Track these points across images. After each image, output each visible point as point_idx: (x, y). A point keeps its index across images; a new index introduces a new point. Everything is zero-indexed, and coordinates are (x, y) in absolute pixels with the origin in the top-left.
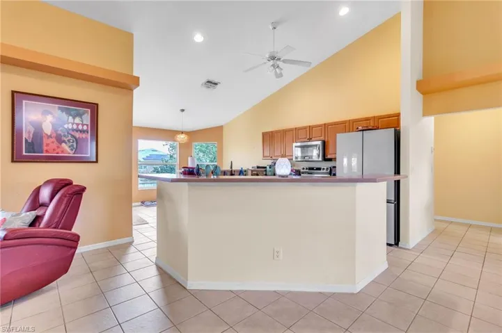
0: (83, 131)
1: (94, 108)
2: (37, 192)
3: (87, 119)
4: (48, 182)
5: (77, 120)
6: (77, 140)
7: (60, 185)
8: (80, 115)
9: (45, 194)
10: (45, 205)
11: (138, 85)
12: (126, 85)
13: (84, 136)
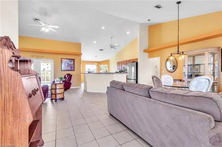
0: (72, 65)
1: (74, 60)
2: (65, 76)
3: (73, 62)
4: (67, 74)
5: (71, 63)
6: (71, 66)
7: (68, 75)
8: (71, 62)
9: (66, 76)
10: (67, 78)
11: (82, 55)
12: (80, 55)
13: (72, 66)
